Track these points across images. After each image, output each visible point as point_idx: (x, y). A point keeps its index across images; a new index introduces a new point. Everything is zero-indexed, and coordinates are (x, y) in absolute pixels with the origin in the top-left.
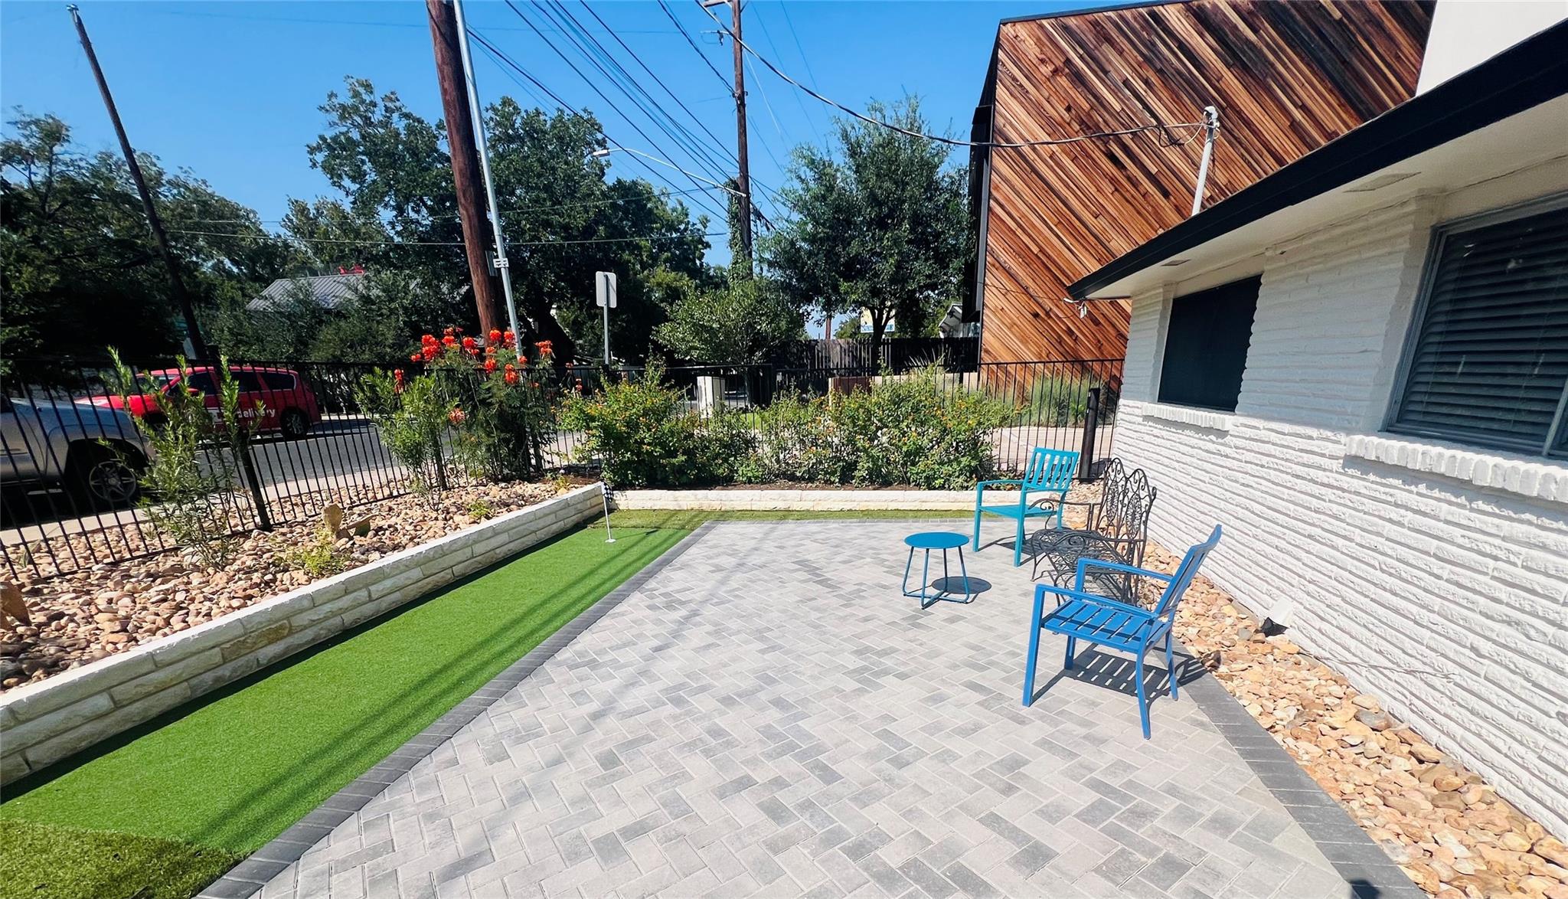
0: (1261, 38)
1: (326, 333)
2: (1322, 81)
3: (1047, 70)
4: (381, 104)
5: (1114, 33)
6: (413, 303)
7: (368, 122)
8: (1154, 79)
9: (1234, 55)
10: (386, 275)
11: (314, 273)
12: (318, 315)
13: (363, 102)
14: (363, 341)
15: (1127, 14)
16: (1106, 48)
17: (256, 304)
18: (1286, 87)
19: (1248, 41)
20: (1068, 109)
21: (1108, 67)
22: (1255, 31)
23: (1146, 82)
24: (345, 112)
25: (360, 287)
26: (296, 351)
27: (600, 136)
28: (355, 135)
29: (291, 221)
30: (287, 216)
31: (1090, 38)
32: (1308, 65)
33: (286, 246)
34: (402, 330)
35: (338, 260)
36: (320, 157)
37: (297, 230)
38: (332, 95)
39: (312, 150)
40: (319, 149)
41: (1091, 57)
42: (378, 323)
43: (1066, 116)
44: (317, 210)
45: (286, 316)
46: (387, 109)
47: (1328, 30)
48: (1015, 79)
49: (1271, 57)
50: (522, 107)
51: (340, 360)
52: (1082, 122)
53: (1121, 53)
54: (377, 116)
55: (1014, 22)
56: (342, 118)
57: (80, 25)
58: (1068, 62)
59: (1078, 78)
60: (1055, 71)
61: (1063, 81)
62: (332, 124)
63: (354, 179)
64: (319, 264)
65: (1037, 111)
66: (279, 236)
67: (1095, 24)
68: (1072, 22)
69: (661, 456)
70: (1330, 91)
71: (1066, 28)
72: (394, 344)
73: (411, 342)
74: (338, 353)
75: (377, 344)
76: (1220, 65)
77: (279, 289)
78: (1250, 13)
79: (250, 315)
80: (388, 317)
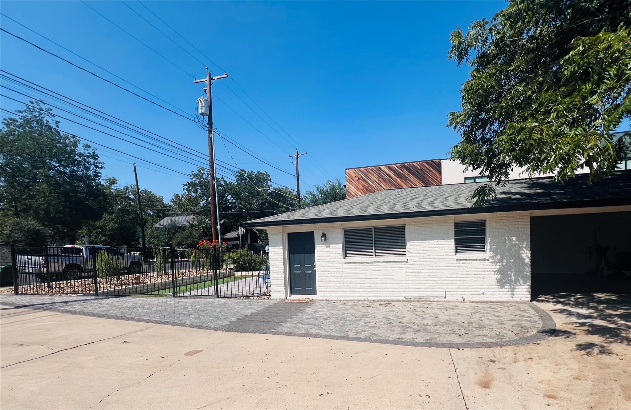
0: (404, 172)
1: (178, 235)
2: (419, 181)
3: (357, 178)
4: (206, 173)
5: (371, 172)
6: (206, 226)
7: (202, 178)
8: (381, 180)
9: (399, 176)
10: (199, 218)
11: (177, 215)
12: (177, 229)
13: (201, 173)
14: (189, 237)
15: (373, 168)
16: (369, 174)
17: (157, 225)
18: (412, 182)
19: (401, 173)
20: (363, 186)
21: (371, 178)
22: (402, 171)
23: (380, 181)
24: (195, 176)
25: (191, 222)
26: (168, 240)
27: (269, 178)
28: (197, 182)
29: (173, 200)
30: (172, 198)
31: (366, 172)
32: (415, 178)
33: (170, 206)
34: (201, 234)
35: (185, 211)
36: (186, 187)
37: (174, 202)
38: (193, 171)
39: (184, 185)
40: (186, 185)
41: (366, 176)
42: (195, 232)
43: (363, 188)
44: (182, 196)
45: (167, 229)
46: (207, 174)
47: (418, 171)
48: (350, 180)
49: (407, 176)
50: (247, 171)
51: (181, 243)
52: (366, 189)
53: (373, 175)
54: (204, 177)
55: (348, 169)
56: (194, 177)
57: (135, 167)
58: (361, 177)
59: (364, 180)
60: (359, 179)
61: (361, 181)
62: (191, 179)
63: (194, 192)
64: (179, 212)
65: (356, 187)
66: (169, 204)
67: (366, 170)
68: (361, 169)
69: (243, 264)
70: (422, 183)
71: (360, 171)
72: (198, 238)
73: (203, 237)
74: (181, 241)
75: (193, 238)
76: (396, 178)
77: (166, 221)
78: (400, 167)
79: (156, 229)
80: (198, 230)
